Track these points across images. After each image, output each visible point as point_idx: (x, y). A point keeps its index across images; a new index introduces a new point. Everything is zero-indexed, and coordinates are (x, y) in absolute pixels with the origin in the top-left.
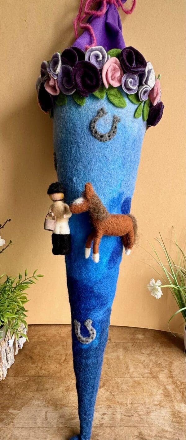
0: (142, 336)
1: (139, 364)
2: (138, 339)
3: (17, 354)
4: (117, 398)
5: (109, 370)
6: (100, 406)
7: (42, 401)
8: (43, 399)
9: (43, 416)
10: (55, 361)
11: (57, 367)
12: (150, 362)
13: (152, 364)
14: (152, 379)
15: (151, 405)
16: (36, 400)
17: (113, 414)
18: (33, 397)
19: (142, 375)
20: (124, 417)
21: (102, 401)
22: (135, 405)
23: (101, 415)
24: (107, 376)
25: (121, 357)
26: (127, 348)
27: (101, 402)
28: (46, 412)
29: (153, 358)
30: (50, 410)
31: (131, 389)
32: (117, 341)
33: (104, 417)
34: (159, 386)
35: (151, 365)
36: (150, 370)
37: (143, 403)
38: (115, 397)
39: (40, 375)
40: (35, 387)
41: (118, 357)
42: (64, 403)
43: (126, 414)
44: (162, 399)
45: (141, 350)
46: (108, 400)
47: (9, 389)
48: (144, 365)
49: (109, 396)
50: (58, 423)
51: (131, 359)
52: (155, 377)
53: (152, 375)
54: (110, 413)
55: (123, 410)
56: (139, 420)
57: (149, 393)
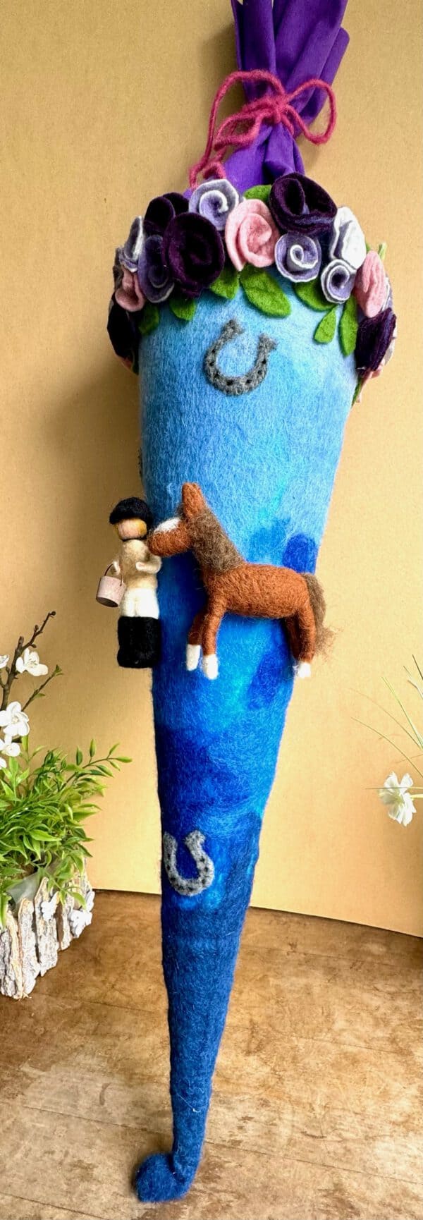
0: (381, 950)
1: (362, 1014)
2: (369, 953)
3: (67, 949)
4: (289, 1086)
5: (280, 1015)
6: (241, 1097)
7: (100, 1059)
8: (103, 1055)
9: (95, 1095)
10: (149, 975)
11: (150, 990)
12: (394, 1012)
13: (400, 1020)
14: (392, 1054)
15: (379, 1121)
16: (86, 1055)
17: (271, 1123)
18: (82, 1046)
19: (365, 1041)
20: (300, 1135)
21: (248, 1086)
22: (335, 1111)
23: (239, 1120)
24: (270, 1029)
25: (316, 990)
26: (337, 970)
27: (244, 1089)
28: (105, 1087)
29: (403, 1004)
30: (115, 1084)
31: (331, 1071)
32: (311, 952)
33: (244, 1124)
34: (409, 1076)
35: (395, 1020)
36: (390, 1032)
37: (358, 1110)
38: (282, 1084)
39: (107, 1000)
40: (90, 1025)
41: (308, 990)
42: (151, 1072)
43: (306, 1129)
44: (415, 1110)
45: (372, 980)
46: (264, 1086)
47: (32, 1020)
48: (376, 1018)
49: (268, 1077)
50: (127, 1117)
51: (342, 999)
52: (403, 1053)
53: (395, 1046)
54: (263, 1119)
55: (300, 1119)
56: (341, 1151)
57: (379, 1088)
